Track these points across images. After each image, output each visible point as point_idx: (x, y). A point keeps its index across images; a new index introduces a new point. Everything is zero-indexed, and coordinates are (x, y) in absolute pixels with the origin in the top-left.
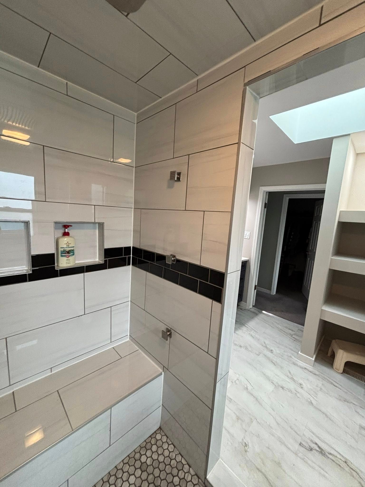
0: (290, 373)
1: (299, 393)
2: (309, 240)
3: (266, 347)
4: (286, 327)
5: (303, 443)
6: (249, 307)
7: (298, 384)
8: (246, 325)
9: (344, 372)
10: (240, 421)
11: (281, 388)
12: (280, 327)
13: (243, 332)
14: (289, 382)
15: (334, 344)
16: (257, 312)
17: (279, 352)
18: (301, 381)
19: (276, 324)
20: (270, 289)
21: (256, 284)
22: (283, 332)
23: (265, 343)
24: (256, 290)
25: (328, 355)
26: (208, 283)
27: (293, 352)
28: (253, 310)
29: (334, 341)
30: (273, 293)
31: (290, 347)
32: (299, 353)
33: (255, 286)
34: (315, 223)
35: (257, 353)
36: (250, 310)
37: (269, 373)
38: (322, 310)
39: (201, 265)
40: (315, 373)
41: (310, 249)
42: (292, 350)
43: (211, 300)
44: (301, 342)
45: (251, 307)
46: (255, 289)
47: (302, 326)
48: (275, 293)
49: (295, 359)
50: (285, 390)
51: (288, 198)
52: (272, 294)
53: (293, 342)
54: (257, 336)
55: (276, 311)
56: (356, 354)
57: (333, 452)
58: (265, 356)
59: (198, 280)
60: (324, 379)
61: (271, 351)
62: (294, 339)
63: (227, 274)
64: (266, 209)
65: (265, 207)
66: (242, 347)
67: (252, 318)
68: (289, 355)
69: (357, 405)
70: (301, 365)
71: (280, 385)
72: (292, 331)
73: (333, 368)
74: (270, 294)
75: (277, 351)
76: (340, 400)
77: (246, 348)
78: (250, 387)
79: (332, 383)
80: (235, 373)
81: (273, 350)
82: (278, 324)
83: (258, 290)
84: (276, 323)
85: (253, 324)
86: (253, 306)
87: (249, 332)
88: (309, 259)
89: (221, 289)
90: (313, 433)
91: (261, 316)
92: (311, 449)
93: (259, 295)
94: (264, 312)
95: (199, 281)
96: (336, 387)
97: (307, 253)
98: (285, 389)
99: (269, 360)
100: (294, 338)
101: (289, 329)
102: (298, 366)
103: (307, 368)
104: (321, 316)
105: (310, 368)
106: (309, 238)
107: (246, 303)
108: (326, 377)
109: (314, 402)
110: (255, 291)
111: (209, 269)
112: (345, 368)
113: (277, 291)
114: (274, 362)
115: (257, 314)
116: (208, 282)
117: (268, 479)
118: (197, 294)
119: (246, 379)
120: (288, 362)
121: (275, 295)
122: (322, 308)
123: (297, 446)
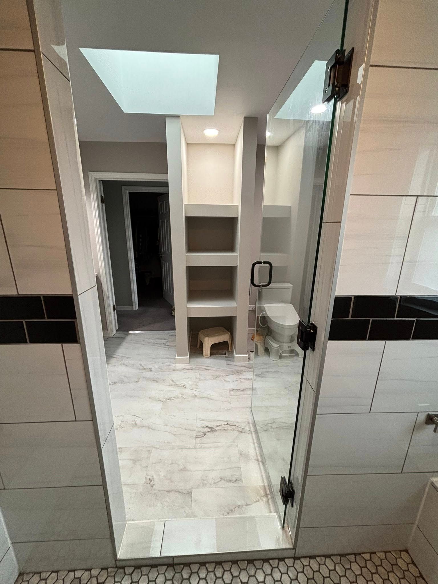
0: (172, 381)
1: (184, 394)
2: (159, 241)
3: (144, 369)
4: (158, 339)
5: (198, 434)
6: (112, 334)
7: (182, 387)
8: (114, 356)
9: (212, 354)
10: (138, 463)
11: (168, 400)
12: (152, 341)
13: (113, 366)
14: (174, 390)
15: (201, 335)
16: (123, 336)
17: (158, 367)
18: (183, 383)
19: (147, 340)
20: (131, 304)
21: (115, 304)
22: (156, 345)
23: (141, 365)
24: (116, 311)
25: (198, 347)
26: (46, 320)
27: (170, 360)
28: (118, 334)
29: (200, 333)
30: (136, 308)
31: (167, 356)
32: (176, 357)
33: (114, 306)
34: (162, 222)
35: (136, 380)
36: (114, 336)
37: (153, 393)
38: (187, 308)
39: (20, 293)
40: (192, 368)
41: (162, 251)
42: (168, 358)
43: (59, 345)
44: (175, 346)
45: (115, 332)
46: (114, 310)
47: (173, 331)
48: (137, 308)
49: (173, 366)
50: (172, 400)
51: (128, 192)
52: (134, 309)
53: (168, 350)
54: (131, 362)
55: (144, 325)
56: (216, 336)
57: (218, 423)
58: (145, 378)
59: (22, 322)
60: (199, 369)
61: (150, 370)
62: (168, 347)
63: (77, 296)
64: (104, 204)
65: (102, 202)
66: (116, 383)
67: (119, 344)
68: (168, 364)
69: (224, 376)
70: (180, 367)
71: (167, 398)
72: (165, 339)
73: (203, 356)
74: (133, 310)
75: (155, 367)
76: (214, 379)
77: (122, 382)
78: (138, 421)
79: (206, 369)
80: (118, 417)
81: (152, 368)
82: (150, 339)
83: (118, 310)
84: (147, 338)
85: (121, 351)
86: (117, 331)
87: (121, 362)
88: (163, 262)
89: (74, 322)
90: (203, 420)
91: (129, 338)
92: (205, 434)
93: (120, 316)
94: (130, 332)
95: (24, 324)
96: (208, 370)
97: (160, 256)
98: (172, 398)
99: (151, 380)
100: (167, 345)
101: (161, 339)
102: (177, 370)
103: (185, 367)
104: (187, 315)
105: (187, 366)
106: (159, 239)
107: (107, 330)
108: (201, 367)
109: (197, 394)
110: (114, 313)
111: (40, 297)
112: (212, 351)
113: (139, 305)
114: (155, 379)
115: (124, 338)
116: (44, 318)
117: (179, 492)
118: (28, 345)
119: (132, 415)
120: (168, 371)
121: (138, 309)
122: (187, 307)
123: (194, 441)
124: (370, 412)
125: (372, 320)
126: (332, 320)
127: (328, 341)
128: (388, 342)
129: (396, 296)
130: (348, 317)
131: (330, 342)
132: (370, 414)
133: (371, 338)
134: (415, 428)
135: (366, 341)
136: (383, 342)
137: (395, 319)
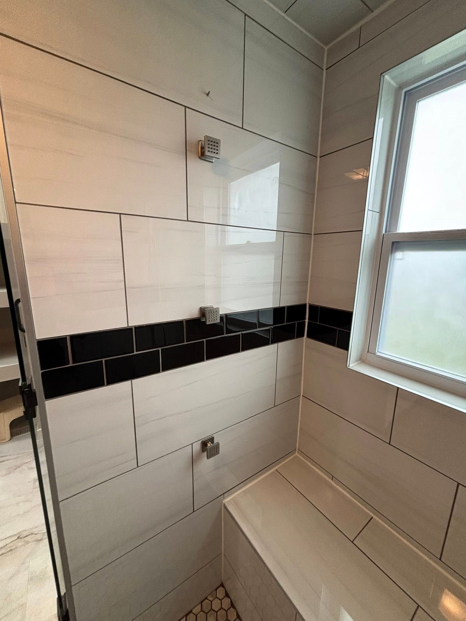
124: (138, 467)
125: (105, 360)
126: (42, 373)
127: (46, 401)
128: (135, 381)
129: (129, 327)
130: (69, 364)
131: (48, 401)
132: (138, 468)
133: (111, 382)
134: (193, 461)
135: (105, 387)
136: (129, 382)
137: (135, 353)
